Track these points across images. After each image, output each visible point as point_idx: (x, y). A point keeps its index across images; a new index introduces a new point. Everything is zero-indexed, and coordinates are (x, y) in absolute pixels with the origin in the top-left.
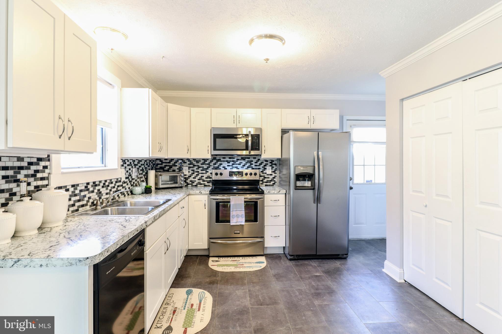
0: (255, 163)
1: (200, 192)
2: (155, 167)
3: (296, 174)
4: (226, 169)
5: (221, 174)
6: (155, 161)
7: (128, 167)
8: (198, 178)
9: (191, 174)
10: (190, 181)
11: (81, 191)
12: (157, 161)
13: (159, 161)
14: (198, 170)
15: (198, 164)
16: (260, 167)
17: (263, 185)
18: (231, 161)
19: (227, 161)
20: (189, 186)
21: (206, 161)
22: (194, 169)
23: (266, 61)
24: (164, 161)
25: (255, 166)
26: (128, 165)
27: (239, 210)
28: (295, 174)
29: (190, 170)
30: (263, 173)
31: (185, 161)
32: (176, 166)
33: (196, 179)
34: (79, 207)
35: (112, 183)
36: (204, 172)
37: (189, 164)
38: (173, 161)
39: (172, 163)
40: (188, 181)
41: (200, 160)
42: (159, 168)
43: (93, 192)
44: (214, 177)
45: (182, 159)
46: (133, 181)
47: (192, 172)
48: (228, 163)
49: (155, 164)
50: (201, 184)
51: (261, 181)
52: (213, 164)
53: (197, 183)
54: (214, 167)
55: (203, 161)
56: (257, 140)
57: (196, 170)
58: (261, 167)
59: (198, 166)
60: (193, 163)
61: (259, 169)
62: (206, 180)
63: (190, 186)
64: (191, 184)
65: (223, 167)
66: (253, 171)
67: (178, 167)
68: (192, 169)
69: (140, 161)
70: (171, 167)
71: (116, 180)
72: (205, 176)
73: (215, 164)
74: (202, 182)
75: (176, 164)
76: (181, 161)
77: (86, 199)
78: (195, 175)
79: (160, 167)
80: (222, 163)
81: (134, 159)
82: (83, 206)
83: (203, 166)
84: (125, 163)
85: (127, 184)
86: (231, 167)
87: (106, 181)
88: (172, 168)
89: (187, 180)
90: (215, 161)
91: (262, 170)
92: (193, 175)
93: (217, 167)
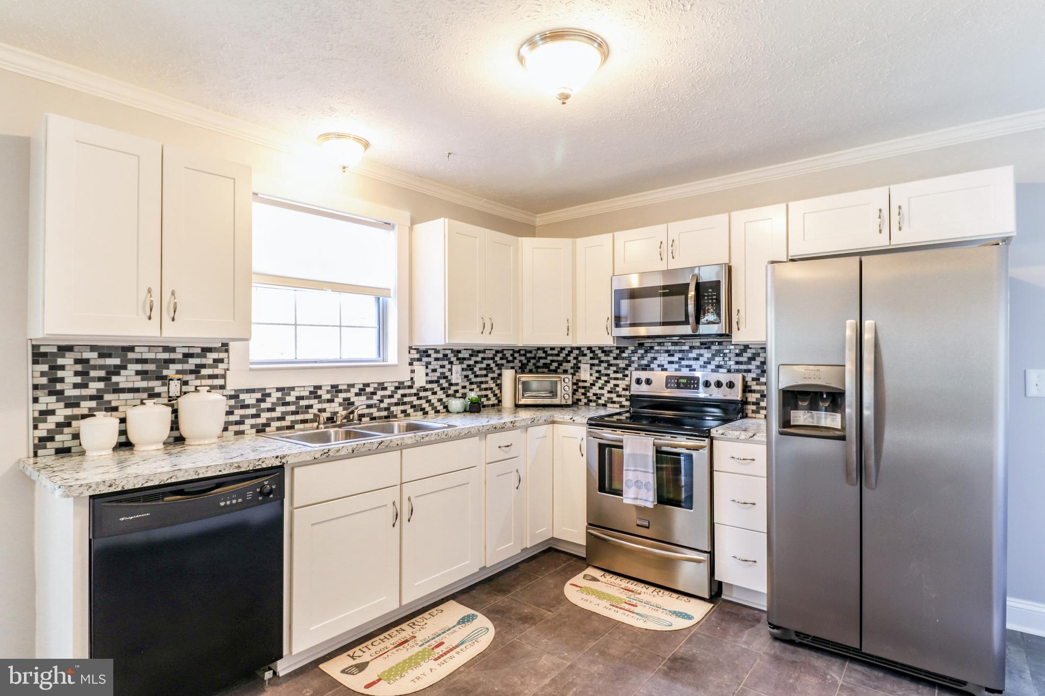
0: (737, 355)
1: (571, 419)
2: (534, 364)
3: (781, 387)
4: (666, 370)
5: (648, 382)
6: (534, 352)
7: (435, 365)
8: (608, 388)
9: (595, 379)
10: (594, 394)
11: (300, 398)
12: (539, 352)
13: (541, 352)
14: (609, 372)
15: (609, 358)
16: (750, 367)
17: (758, 416)
18: (675, 351)
19: (667, 351)
20: (591, 404)
21: (624, 352)
22: (600, 368)
23: (561, 101)
24: (550, 352)
25: (737, 363)
26: (437, 359)
27: (640, 471)
28: (779, 390)
29: (593, 372)
30: (757, 384)
31: (585, 352)
32: (569, 362)
33: (604, 392)
34: (294, 422)
35: (385, 389)
36: (620, 375)
37: (591, 358)
38: (564, 352)
39: (563, 355)
40: (590, 394)
41: (611, 349)
42: (542, 365)
43: (331, 401)
44: (636, 389)
45: (579, 348)
46: (453, 388)
47: (597, 375)
48: (669, 355)
49: (534, 358)
50: (614, 402)
51: (754, 404)
52: (636, 359)
53: (606, 399)
54: (639, 365)
55: (618, 352)
56: (714, 295)
57: (604, 372)
58: (752, 367)
59: (608, 361)
60: (599, 356)
61: (749, 371)
62: (624, 393)
63: (594, 404)
64: (595, 401)
65: (659, 366)
66: (723, 377)
67: (572, 365)
68: (596, 368)
69: (474, 353)
70: (560, 364)
71: (397, 384)
72: (622, 384)
73: (642, 358)
74: (616, 399)
75: (569, 358)
76: (577, 352)
77: (314, 411)
78: (603, 382)
79: (544, 364)
80: (656, 355)
81: (456, 348)
82: (304, 421)
83: (618, 362)
84: (429, 356)
85: (434, 393)
86: (676, 366)
87: (368, 385)
88: (561, 365)
89: (589, 392)
90: (642, 351)
91: (754, 376)
92: (599, 381)
93: (646, 365)
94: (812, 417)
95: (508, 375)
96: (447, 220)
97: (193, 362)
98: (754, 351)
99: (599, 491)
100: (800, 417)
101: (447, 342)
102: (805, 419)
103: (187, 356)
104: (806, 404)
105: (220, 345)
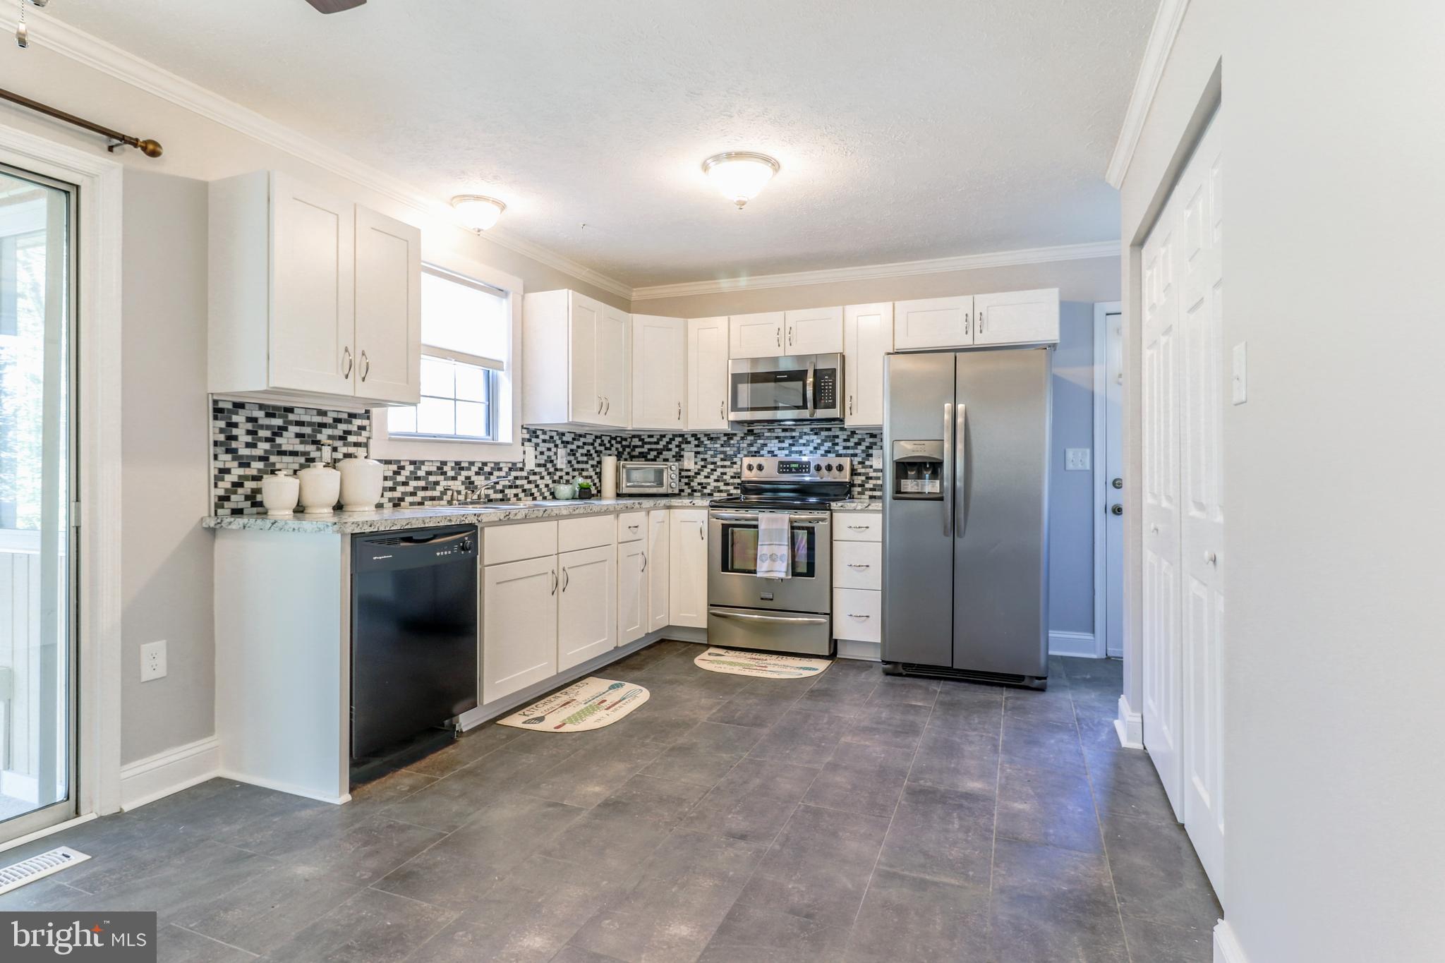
0: (845, 440)
1: (691, 502)
2: (629, 453)
3: (894, 459)
4: (776, 456)
5: (760, 468)
6: (629, 440)
7: (543, 447)
8: (714, 477)
9: (700, 467)
10: (699, 484)
11: (429, 473)
12: (634, 440)
13: (637, 439)
14: (715, 460)
15: (716, 446)
16: (857, 451)
17: (863, 497)
18: (786, 437)
19: (777, 438)
20: (695, 494)
21: (732, 439)
22: (706, 456)
23: (739, 207)
24: (647, 440)
25: (845, 448)
26: (544, 441)
27: (776, 545)
28: (893, 462)
29: (698, 460)
30: (863, 468)
31: (689, 440)
32: (670, 450)
33: (710, 481)
34: (424, 498)
35: (500, 469)
36: (728, 463)
37: (697, 446)
38: (664, 439)
39: (663, 443)
40: (694, 484)
41: (719, 436)
42: (637, 454)
43: (454, 478)
44: (747, 475)
45: (682, 436)
46: (559, 474)
47: (703, 463)
48: (780, 442)
49: (629, 446)
50: (720, 491)
51: (860, 486)
52: (745, 445)
53: (713, 488)
54: (749, 452)
55: (725, 438)
56: (830, 382)
57: (710, 460)
58: (858, 451)
59: (714, 449)
60: (705, 443)
61: (855, 455)
62: (731, 481)
63: (699, 494)
64: (699, 491)
65: (769, 452)
66: (833, 460)
67: (674, 454)
68: (702, 456)
69: (577, 437)
70: (660, 452)
71: (510, 465)
72: (730, 472)
73: (751, 445)
74: (723, 488)
75: (670, 446)
76: (680, 439)
77: (440, 488)
78: (709, 471)
79: (640, 453)
80: (766, 442)
81: (561, 430)
82: (432, 499)
83: (725, 449)
84: (537, 437)
85: (542, 478)
86: (787, 452)
87: (485, 464)
88: (661, 454)
89: (693, 481)
90: (752, 438)
91: (860, 460)
92: (705, 470)
93: (755, 452)
94: (917, 485)
95: (609, 463)
96: (571, 291)
97: (342, 427)
98: (860, 437)
99: (722, 571)
100: (909, 485)
101: (570, 420)
102: (912, 487)
103: (338, 421)
104: (913, 473)
105: (364, 412)
